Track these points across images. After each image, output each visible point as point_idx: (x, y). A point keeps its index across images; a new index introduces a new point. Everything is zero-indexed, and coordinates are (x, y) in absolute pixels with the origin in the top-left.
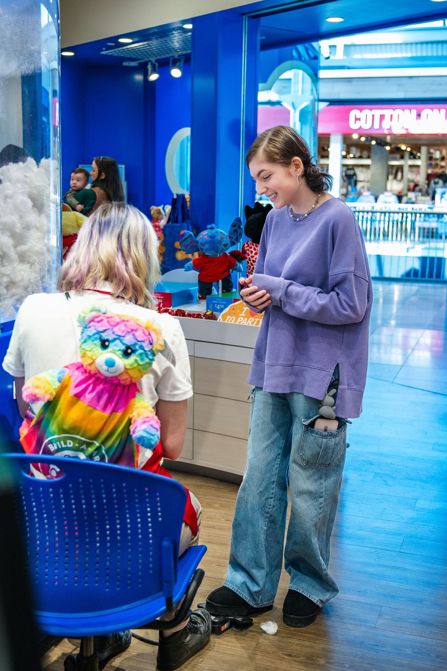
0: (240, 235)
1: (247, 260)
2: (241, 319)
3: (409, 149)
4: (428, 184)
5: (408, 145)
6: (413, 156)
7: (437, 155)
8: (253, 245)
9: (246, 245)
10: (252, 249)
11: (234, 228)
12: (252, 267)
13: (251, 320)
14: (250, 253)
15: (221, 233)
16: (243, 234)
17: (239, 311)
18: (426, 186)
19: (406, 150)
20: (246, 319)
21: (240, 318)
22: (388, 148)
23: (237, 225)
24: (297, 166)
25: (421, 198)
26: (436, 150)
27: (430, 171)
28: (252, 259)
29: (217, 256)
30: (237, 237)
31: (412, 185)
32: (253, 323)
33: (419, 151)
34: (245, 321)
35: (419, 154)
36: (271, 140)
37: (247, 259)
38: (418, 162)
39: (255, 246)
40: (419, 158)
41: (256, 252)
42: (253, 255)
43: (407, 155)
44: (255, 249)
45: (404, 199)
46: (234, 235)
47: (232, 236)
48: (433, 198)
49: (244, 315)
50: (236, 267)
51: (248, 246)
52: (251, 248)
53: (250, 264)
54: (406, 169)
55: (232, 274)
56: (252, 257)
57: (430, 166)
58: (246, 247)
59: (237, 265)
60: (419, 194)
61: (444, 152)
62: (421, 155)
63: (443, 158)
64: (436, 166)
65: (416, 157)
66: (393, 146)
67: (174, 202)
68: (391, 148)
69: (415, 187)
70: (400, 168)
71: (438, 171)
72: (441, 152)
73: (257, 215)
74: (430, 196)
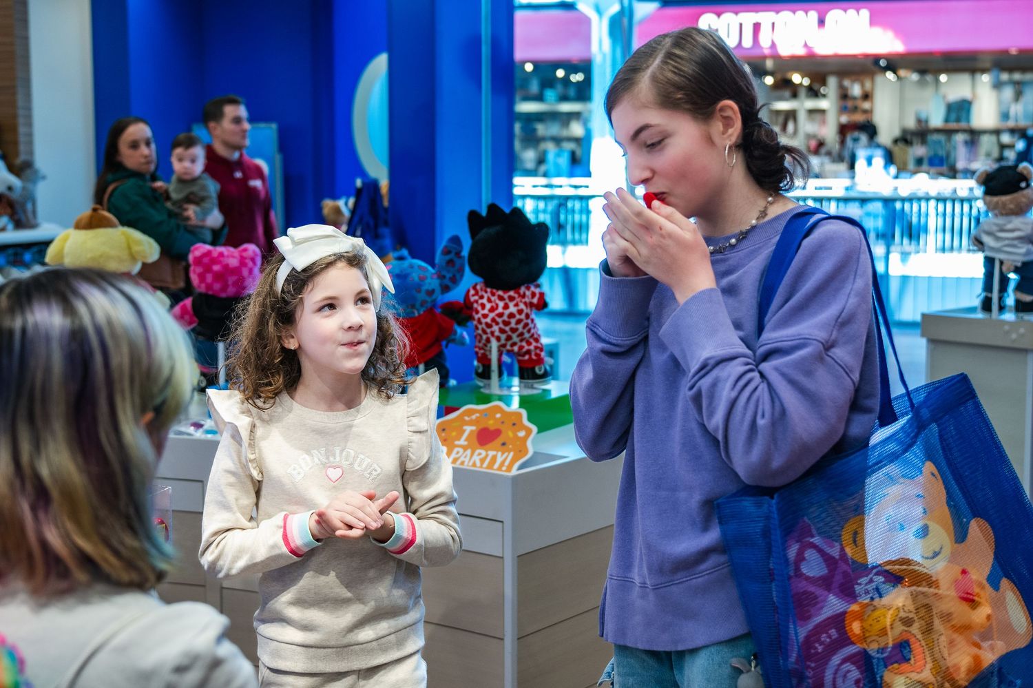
0: (461, 270)
1: (475, 323)
2: (458, 453)
3: (806, 82)
4: (843, 142)
5: (804, 74)
6: (813, 92)
7: (856, 90)
8: (486, 292)
9: (472, 292)
10: (485, 301)
11: (448, 257)
12: (484, 337)
13: (480, 454)
14: (479, 308)
15: (420, 267)
16: (467, 269)
17: (454, 434)
18: (837, 146)
19: (801, 84)
20: (469, 452)
21: (456, 450)
22: (769, 80)
23: (454, 252)
24: (728, 122)
25: (830, 167)
26: (854, 81)
27: (844, 119)
28: (483, 321)
29: (412, 315)
30: (454, 276)
31: (813, 143)
32: (482, 461)
33: (824, 83)
34: (465, 457)
35: (822, 90)
36: (670, 56)
37: (474, 319)
38: (823, 104)
39: (489, 294)
40: (824, 96)
41: (492, 307)
42: (486, 311)
43: (802, 93)
44: (489, 300)
46: (449, 272)
47: (444, 273)
48: (852, 166)
49: (466, 443)
50: (453, 337)
51: (477, 293)
52: (482, 297)
53: (480, 332)
54: (802, 116)
55: (446, 352)
56: (485, 316)
57: (843, 110)
58: (473, 295)
59: (455, 332)
60: (826, 160)
61: (868, 85)
62: (827, 90)
63: (866, 96)
64: (855, 109)
65: (819, 94)
66: (779, 76)
67: (359, 193)
68: (775, 81)
69: (819, 147)
70: (791, 115)
71: (859, 118)
72: (863, 86)
73: (492, 230)
74: (847, 163)
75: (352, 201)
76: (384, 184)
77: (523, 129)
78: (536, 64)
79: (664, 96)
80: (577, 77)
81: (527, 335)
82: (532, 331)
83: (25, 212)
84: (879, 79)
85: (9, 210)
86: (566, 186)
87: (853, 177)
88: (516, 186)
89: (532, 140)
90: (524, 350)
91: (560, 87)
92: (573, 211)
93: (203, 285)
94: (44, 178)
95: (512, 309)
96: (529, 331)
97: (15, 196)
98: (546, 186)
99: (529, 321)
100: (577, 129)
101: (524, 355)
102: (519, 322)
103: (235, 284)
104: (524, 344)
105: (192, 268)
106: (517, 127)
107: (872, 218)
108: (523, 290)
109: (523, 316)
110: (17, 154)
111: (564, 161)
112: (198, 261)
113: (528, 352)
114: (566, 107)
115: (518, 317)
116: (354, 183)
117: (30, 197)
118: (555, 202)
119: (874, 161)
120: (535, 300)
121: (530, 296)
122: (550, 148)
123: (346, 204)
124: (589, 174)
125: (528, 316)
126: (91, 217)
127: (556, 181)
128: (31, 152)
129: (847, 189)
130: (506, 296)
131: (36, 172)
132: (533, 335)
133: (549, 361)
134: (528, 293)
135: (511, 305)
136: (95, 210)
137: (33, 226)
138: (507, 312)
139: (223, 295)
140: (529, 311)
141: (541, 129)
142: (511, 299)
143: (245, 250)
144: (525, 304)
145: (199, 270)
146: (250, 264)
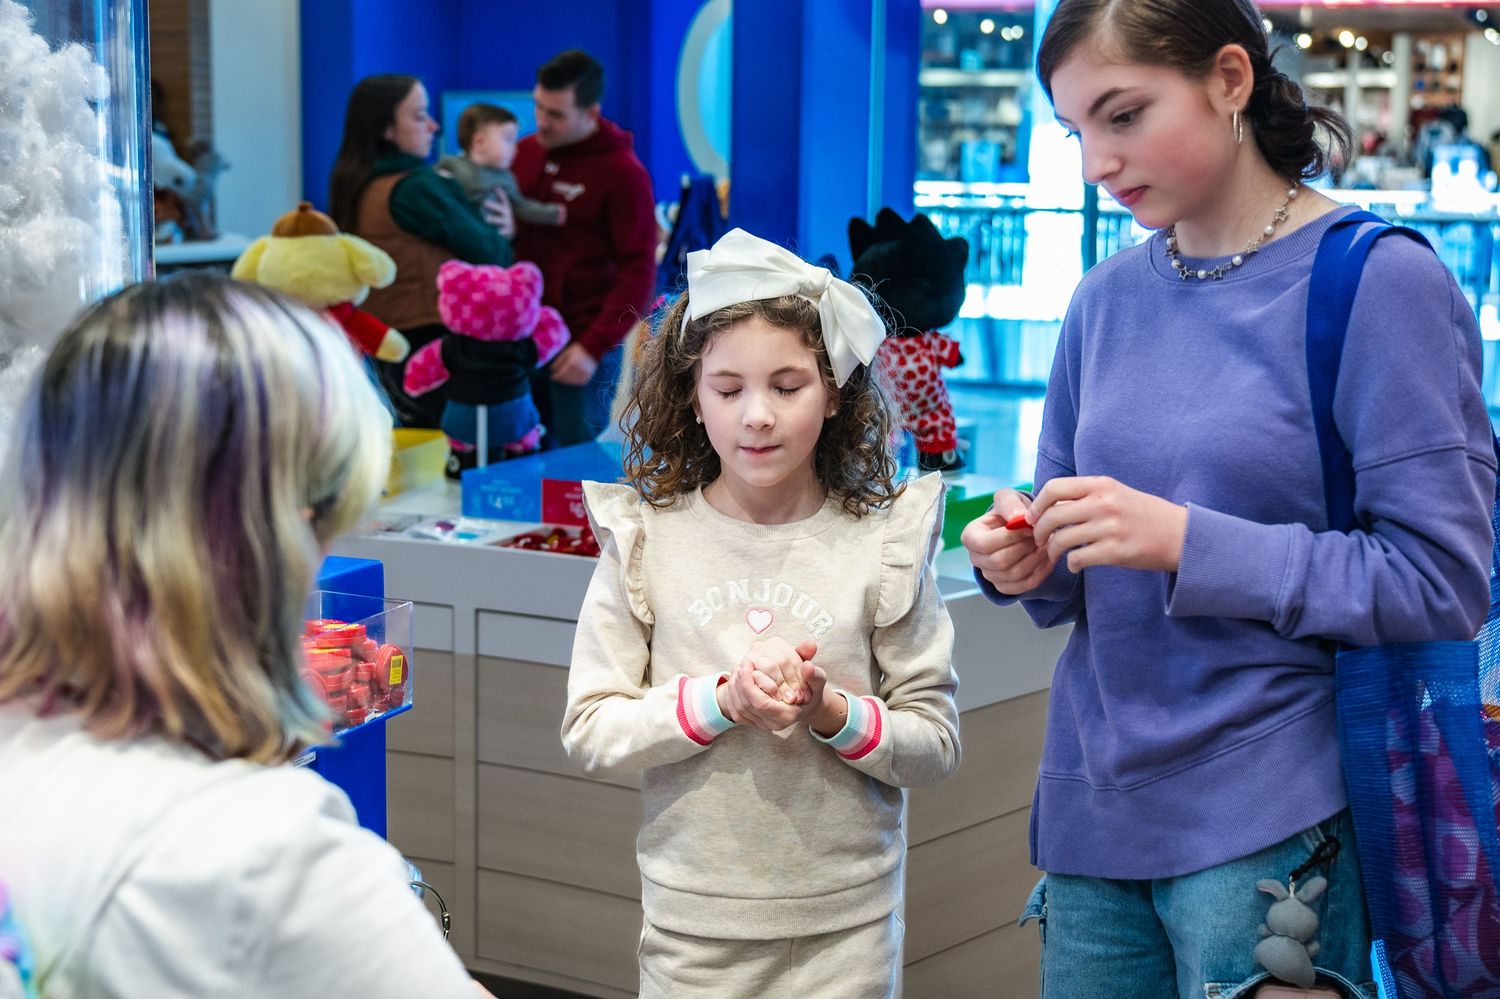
3: (1361, 44)
4: (1414, 137)
5: (1358, 33)
6: (1372, 60)
7: (1438, 57)
18: (1405, 144)
19: (1353, 48)
22: (1304, 41)
24: (1233, 77)
25: (1393, 173)
26: (1434, 43)
27: (1418, 102)
31: (1371, 138)
33: (1388, 46)
35: (1386, 57)
38: (1386, 78)
40: (1388, 66)
43: (1355, 61)
45: (1349, 177)
48: (1427, 174)
54: (1353, 97)
57: (1417, 87)
60: (1388, 163)
61: (1456, 50)
62: (1393, 57)
63: (1453, 67)
64: (1435, 86)
65: (1381, 64)
66: (1320, 36)
67: (685, 197)
68: (1314, 44)
69: (1378, 145)
70: (1337, 94)
71: (1441, 100)
72: (1448, 50)
73: (884, 248)
74: (1420, 167)
75: (674, 209)
76: (723, 184)
77: (929, 110)
78: (952, 13)
79: (1139, 45)
80: (1013, 33)
81: (932, 405)
82: (940, 399)
83: (199, 216)
84: (1474, 41)
85: (177, 213)
86: (992, 196)
87: (1429, 190)
88: (918, 194)
89: (942, 127)
90: (928, 427)
91: (985, 46)
92: (1001, 232)
93: (458, 323)
94: (227, 167)
95: (911, 366)
96: (935, 399)
97: (184, 192)
98: (962, 196)
99: (936, 384)
100: (1009, 112)
101: (925, 435)
102: (921, 384)
103: (503, 321)
104: (927, 418)
105: (442, 297)
106: (922, 106)
107: (1456, 251)
108: (927, 337)
109: (927, 377)
110: (188, 131)
111: (989, 158)
112: (451, 286)
113: (934, 430)
114: (994, 79)
115: (919, 377)
116: (678, 180)
117: (206, 195)
118: (974, 219)
119: (1462, 165)
120: (945, 354)
121: (938, 347)
122: (969, 139)
123: (666, 213)
124: (1026, 179)
125: (933, 377)
126: (298, 220)
127: (976, 188)
128: (208, 129)
129: (1419, 207)
130: (902, 346)
131: (216, 158)
132: (940, 405)
133: (962, 444)
134: (935, 343)
135: (910, 359)
136: (303, 209)
137: (210, 237)
138: (904, 370)
139: (487, 337)
140: (935, 368)
141: (955, 111)
142: (910, 350)
143: (520, 271)
144: (931, 358)
145: (452, 299)
146: (526, 292)
